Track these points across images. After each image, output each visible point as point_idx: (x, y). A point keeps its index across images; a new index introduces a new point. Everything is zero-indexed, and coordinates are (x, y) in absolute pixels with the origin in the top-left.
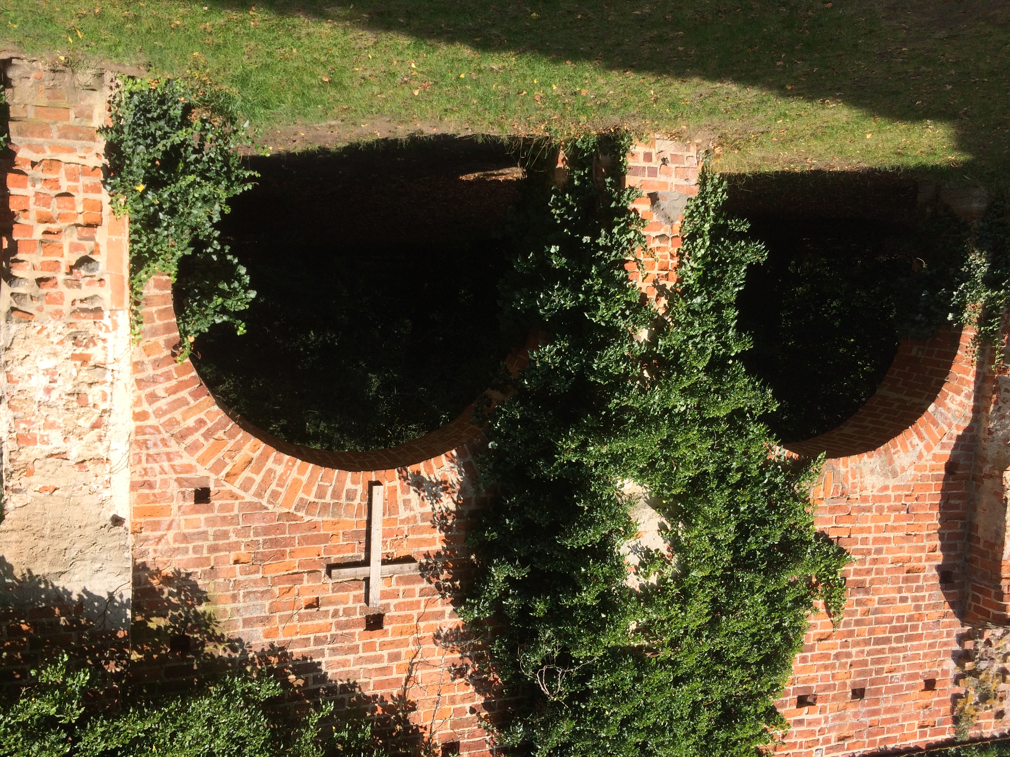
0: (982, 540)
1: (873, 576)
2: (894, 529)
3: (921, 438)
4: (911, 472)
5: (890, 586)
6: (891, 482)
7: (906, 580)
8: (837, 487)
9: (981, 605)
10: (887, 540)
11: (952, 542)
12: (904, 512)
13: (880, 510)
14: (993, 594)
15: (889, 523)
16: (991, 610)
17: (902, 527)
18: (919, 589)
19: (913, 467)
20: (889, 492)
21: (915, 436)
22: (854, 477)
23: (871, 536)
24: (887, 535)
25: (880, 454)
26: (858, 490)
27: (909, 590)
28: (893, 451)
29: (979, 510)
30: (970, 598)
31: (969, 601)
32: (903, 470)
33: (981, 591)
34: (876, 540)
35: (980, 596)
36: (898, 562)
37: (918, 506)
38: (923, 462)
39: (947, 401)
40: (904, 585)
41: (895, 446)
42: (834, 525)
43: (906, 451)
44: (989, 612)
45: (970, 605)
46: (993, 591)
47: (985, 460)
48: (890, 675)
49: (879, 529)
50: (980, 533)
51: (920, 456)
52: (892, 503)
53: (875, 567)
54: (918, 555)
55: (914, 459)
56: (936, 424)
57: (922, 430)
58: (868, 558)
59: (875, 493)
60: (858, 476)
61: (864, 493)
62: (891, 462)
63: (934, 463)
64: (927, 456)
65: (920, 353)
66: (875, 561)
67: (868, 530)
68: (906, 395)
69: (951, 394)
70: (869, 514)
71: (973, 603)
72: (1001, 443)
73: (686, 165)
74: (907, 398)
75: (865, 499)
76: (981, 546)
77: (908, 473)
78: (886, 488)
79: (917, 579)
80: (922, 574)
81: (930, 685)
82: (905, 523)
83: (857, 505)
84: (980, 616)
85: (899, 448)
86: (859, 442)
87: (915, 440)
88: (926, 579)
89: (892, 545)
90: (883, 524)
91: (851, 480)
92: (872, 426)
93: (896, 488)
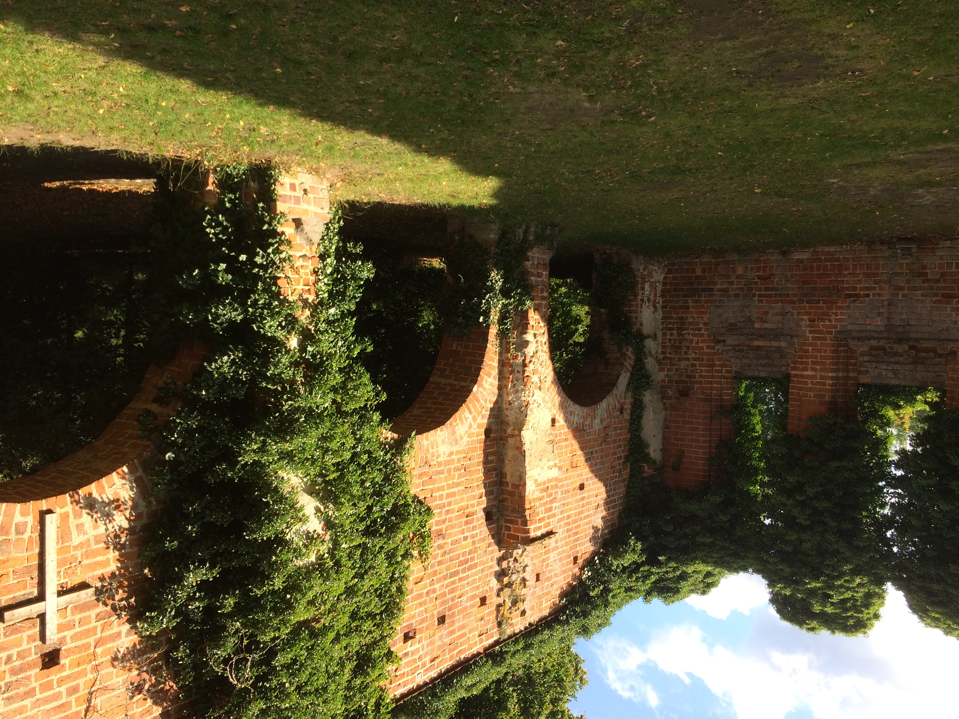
0: (510, 484)
1: (447, 524)
2: (458, 484)
3: (470, 412)
4: (466, 439)
5: (457, 529)
6: (455, 449)
7: (467, 523)
8: (422, 457)
9: (512, 533)
10: (453, 494)
11: (491, 489)
12: (463, 471)
13: (449, 471)
14: (520, 522)
15: (455, 481)
16: (520, 535)
17: (462, 482)
18: (474, 528)
19: (466, 435)
20: (454, 457)
21: (467, 411)
22: (433, 448)
23: (444, 493)
24: (454, 490)
25: (447, 428)
26: (435, 458)
27: (468, 531)
28: (455, 424)
29: (506, 462)
30: (504, 529)
31: (503, 531)
32: (461, 438)
33: (511, 522)
34: (448, 496)
35: (511, 525)
36: (461, 510)
37: (470, 464)
38: (472, 430)
39: (484, 383)
40: (465, 527)
41: (456, 421)
42: (422, 488)
43: (462, 423)
44: (518, 536)
45: (504, 534)
46: (520, 520)
47: (508, 424)
48: (460, 600)
49: (449, 487)
50: (509, 479)
51: (470, 427)
52: (456, 465)
53: (448, 516)
54: (472, 502)
55: (467, 429)
56: (478, 401)
57: (470, 405)
58: (444, 510)
59: (446, 459)
60: (435, 446)
61: (440, 459)
62: (454, 433)
63: (478, 430)
64: (475, 426)
65: (459, 347)
66: (448, 512)
67: (442, 488)
68: (454, 380)
69: (485, 377)
70: (442, 476)
71: (506, 532)
72: (518, 411)
73: (321, 196)
74: (455, 383)
75: (439, 464)
76: (510, 488)
77: (464, 440)
78: (451, 454)
79: (472, 521)
80: (475, 517)
81: (483, 601)
82: (464, 479)
83: (434, 470)
84: (512, 541)
85: (458, 421)
86: (430, 420)
87: (467, 414)
88: (478, 520)
89: (457, 497)
90: (451, 482)
91: (431, 451)
92: (434, 406)
93: (458, 452)
